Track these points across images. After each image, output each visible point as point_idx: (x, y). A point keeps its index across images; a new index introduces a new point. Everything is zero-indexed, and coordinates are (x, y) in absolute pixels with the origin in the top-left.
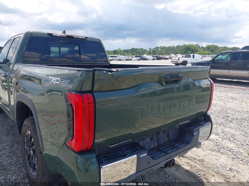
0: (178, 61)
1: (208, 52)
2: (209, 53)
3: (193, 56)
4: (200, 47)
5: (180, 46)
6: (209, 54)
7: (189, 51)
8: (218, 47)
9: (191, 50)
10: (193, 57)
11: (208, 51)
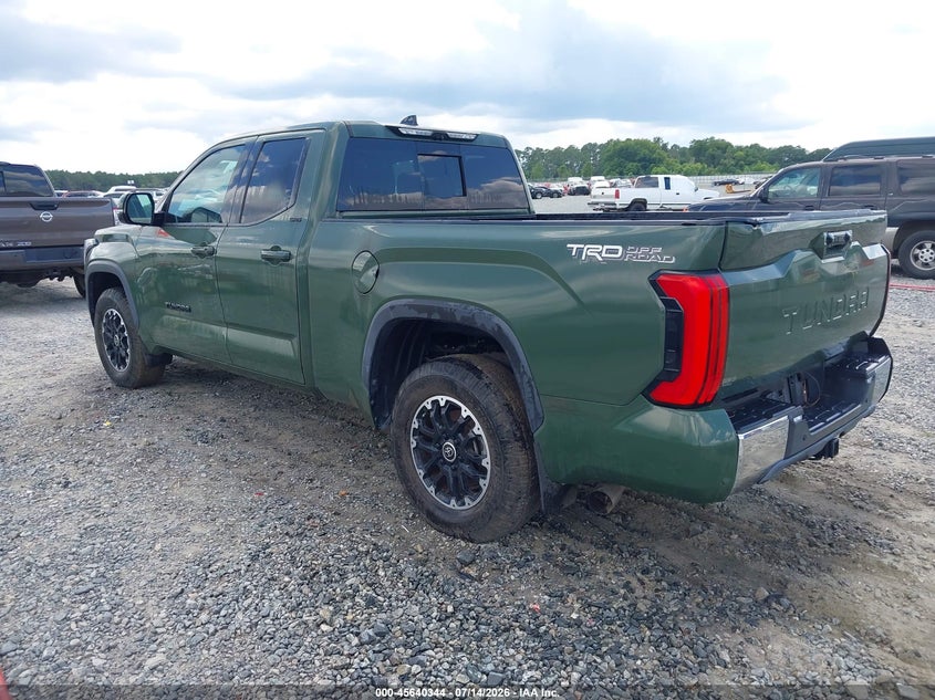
0: (612, 200)
1: (699, 165)
2: (704, 168)
3: (667, 180)
4: (669, 147)
5: (595, 145)
6: (700, 175)
7: (630, 165)
8: (732, 146)
9: (639, 161)
10: (668, 187)
11: (696, 161)
